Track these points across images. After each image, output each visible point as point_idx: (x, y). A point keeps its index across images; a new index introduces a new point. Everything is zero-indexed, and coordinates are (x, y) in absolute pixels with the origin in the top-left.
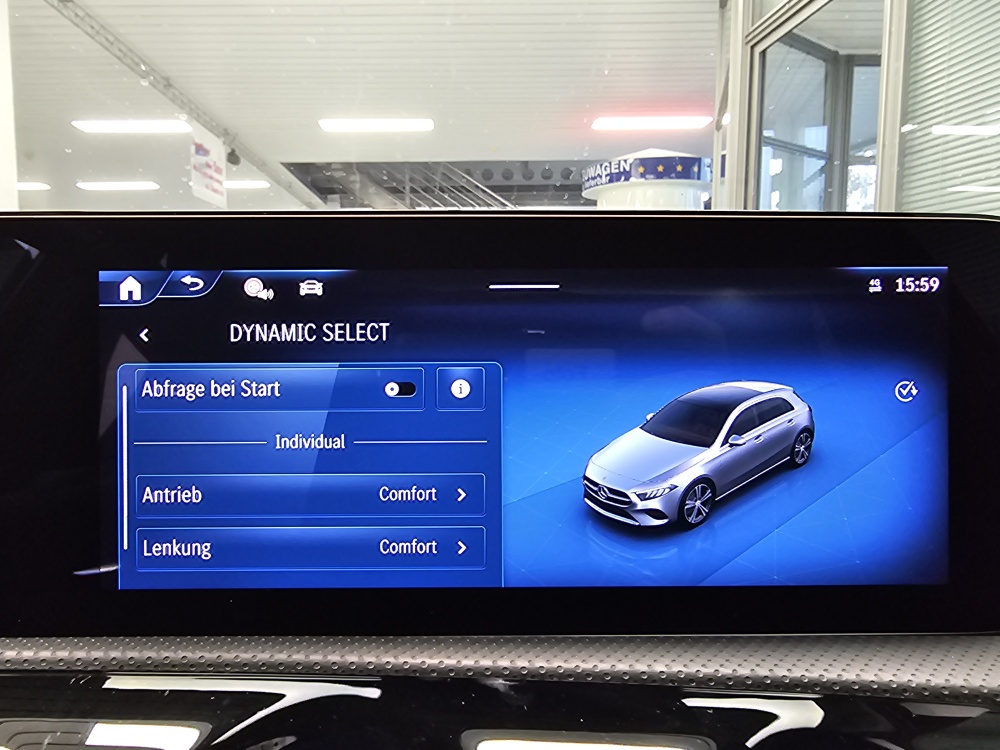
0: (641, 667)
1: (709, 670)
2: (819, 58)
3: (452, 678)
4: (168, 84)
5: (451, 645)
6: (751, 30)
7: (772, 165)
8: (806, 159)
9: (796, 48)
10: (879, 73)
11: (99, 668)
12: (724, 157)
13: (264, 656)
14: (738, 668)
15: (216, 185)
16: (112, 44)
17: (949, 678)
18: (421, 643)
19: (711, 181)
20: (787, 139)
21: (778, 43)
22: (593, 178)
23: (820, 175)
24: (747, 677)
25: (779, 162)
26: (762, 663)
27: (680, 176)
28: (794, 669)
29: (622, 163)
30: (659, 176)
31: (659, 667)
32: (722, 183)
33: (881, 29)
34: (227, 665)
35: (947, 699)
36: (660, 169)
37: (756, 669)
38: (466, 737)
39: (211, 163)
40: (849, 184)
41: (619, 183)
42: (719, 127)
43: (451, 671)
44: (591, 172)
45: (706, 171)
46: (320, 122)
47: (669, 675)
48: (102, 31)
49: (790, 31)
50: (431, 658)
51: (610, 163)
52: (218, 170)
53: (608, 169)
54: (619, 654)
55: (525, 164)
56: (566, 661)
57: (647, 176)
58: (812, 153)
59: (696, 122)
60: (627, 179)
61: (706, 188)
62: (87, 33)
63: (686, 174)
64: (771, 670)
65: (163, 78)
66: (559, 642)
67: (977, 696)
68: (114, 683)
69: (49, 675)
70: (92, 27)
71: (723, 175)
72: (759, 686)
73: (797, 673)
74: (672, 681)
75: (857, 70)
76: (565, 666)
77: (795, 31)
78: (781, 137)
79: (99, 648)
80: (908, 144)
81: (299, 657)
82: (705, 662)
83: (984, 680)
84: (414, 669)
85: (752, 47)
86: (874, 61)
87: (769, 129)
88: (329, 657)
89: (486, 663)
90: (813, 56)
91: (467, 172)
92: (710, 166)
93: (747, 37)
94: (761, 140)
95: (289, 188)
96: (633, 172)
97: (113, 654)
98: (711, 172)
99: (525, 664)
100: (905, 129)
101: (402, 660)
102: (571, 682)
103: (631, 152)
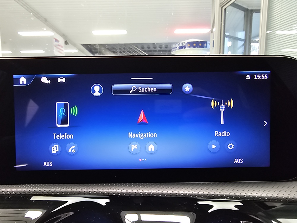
0: (176, 192)
3: (119, 195)
4: (46, 21)
6: (221, 2)
7: (228, 43)
8: (239, 41)
9: (235, 7)
10: (260, 15)
11: (14, 194)
12: (213, 41)
13: (63, 190)
14: (205, 192)
15: (61, 51)
16: (29, 8)
19: (210, 48)
21: (229, 6)
22: (175, 48)
23: (243, 46)
25: (231, 42)
27: (201, 47)
29: (183, 43)
30: (194, 47)
31: (181, 192)
32: (213, 49)
33: (261, 1)
34: (52, 193)
36: (195, 45)
37: (210, 192)
38: (122, 213)
39: (60, 44)
40: (251, 48)
41: (182, 49)
42: (212, 32)
43: (119, 193)
44: (174, 46)
45: (208, 45)
46: (92, 32)
49: (233, 2)
50: (113, 190)
51: (180, 43)
52: (62, 47)
53: (179, 45)
54: (170, 188)
55: (154, 44)
57: (191, 47)
58: (240, 40)
59: (205, 31)
60: (185, 48)
61: (208, 50)
63: (202, 47)
64: (214, 192)
65: (44, 19)
67: (275, 199)
71: (213, 47)
72: (211, 197)
73: (222, 193)
74: (185, 196)
75: (254, 14)
76: (153, 192)
77: (235, 2)
78: (230, 35)
80: (268, 36)
81: (74, 190)
83: (278, 195)
85: (222, 8)
86: (258, 11)
87: (227, 32)
88: (83, 190)
89: (130, 191)
90: (241, 10)
91: (137, 46)
92: (209, 44)
93: (220, 4)
94: (225, 36)
95: (83, 52)
96: (186, 46)
97: (19, 190)
98: (210, 46)
99: (141, 191)
100: (268, 32)
101: (104, 191)
102: (155, 197)
103: (186, 40)
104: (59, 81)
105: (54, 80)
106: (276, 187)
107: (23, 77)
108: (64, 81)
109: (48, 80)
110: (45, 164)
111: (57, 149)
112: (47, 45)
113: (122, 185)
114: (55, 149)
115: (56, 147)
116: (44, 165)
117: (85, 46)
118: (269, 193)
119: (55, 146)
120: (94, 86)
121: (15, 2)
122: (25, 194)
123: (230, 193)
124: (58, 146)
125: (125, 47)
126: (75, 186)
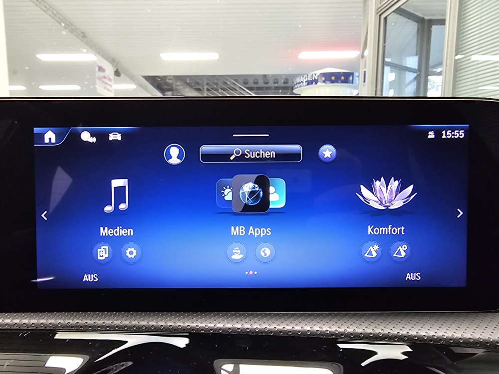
0: (307, 328)
2: (415, 21)
3: (211, 333)
4: (84, 36)
6: (379, 6)
7: (390, 76)
8: (407, 73)
9: (403, 16)
10: (444, 29)
11: (34, 328)
12: (365, 72)
13: (117, 322)
14: (356, 329)
15: (109, 87)
16: (55, 15)
17: (463, 334)
19: (359, 84)
20: (397, 63)
21: (393, 13)
22: (299, 83)
23: (414, 81)
24: (361, 333)
25: (394, 74)
26: (369, 326)
27: (343, 82)
28: (385, 329)
29: (314, 75)
30: (333, 82)
31: (316, 328)
32: (364, 85)
33: (445, 6)
34: (99, 327)
36: (333, 78)
37: (366, 329)
38: (216, 363)
39: (106, 76)
41: (312, 85)
42: (363, 56)
43: (211, 329)
44: (298, 80)
45: (356, 79)
46: (161, 55)
47: (321, 332)
48: (50, 9)
49: (399, 7)
50: (199, 323)
51: (308, 75)
52: (110, 80)
53: (307, 78)
54: (296, 322)
55: (265, 76)
56: (269, 325)
57: (326, 82)
58: (410, 70)
59: (351, 54)
60: (316, 83)
61: (356, 88)
62: (42, 10)
63: (346, 81)
64: (373, 330)
65: (82, 33)
66: (266, 315)
67: (477, 343)
69: (9, 331)
70: (45, 7)
71: (364, 81)
72: (367, 338)
73: (386, 331)
74: (323, 335)
75: (434, 27)
76: (269, 327)
77: (402, 7)
78: (394, 62)
79: (34, 318)
80: (458, 65)
81: (135, 323)
82: (340, 326)
83: (481, 335)
84: (193, 329)
85: (380, 15)
86: (442, 22)
87: (388, 57)
88: (150, 323)
89: (229, 326)
90: (412, 20)
91: (236, 80)
92: (358, 77)
93: (377, 10)
94: (384, 63)
95: (145, 89)
96: (319, 80)
98: (359, 80)
99: (249, 326)
100: (457, 57)
101: (187, 324)
102: (272, 336)
103: (318, 70)
104: (111, 139)
105: (102, 137)
106: (477, 321)
107: (50, 131)
108: (119, 139)
109: (91, 136)
110: (85, 278)
111: (106, 254)
112: (88, 77)
113: (216, 315)
114: (103, 253)
115: (104, 250)
116: (84, 280)
117: (148, 78)
118: (465, 331)
119: (102, 247)
120: (170, 147)
121: (32, 4)
122: (52, 328)
123: (400, 331)
124: (107, 248)
125: (216, 81)
126: (136, 316)
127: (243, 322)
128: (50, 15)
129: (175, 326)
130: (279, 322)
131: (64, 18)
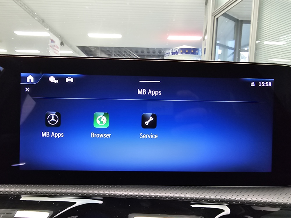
0: (182, 195)
1: (202, 197)
3: (126, 198)
4: (43, 21)
5: (126, 188)
6: (214, 12)
7: (219, 51)
8: (228, 50)
9: (226, 17)
10: (250, 26)
11: (18, 194)
12: (205, 48)
13: (69, 191)
14: (211, 196)
15: (57, 52)
16: (27, 9)
17: (272, 199)
18: (117, 187)
19: (201, 55)
20: (223, 43)
21: (221, 16)
22: (168, 53)
23: (232, 55)
24: (214, 199)
25: (221, 50)
26: (218, 195)
28: (227, 196)
29: (176, 49)
30: (186, 53)
31: (188, 196)
32: (205, 56)
33: (251, 13)
35: (272, 206)
36: (187, 51)
37: (216, 196)
38: (130, 215)
39: (55, 45)
40: (240, 57)
41: (175, 55)
42: (204, 39)
43: (126, 196)
44: (167, 52)
45: (200, 52)
46: (88, 34)
47: (190, 198)
48: (24, 5)
49: (225, 13)
50: (120, 192)
51: (172, 49)
52: (58, 47)
53: (172, 51)
54: (176, 192)
55: (148, 49)
56: (160, 193)
57: (183, 53)
58: (230, 48)
59: (197, 38)
60: (177, 54)
61: (200, 57)
62: (19, 5)
63: (193, 53)
64: (221, 197)
65: (42, 19)
68: (23, 198)
69: (3, 196)
70: (21, 4)
71: (205, 54)
72: (217, 202)
75: (244, 24)
76: (160, 195)
77: (227, 13)
78: (221, 43)
79: (18, 188)
80: (258, 46)
81: (80, 191)
82: (201, 194)
83: (282, 200)
84: (115, 195)
85: (214, 17)
86: (249, 22)
87: (218, 41)
88: (89, 192)
89: (136, 194)
90: (232, 20)
91: (131, 50)
93: (213, 14)
94: (216, 44)
95: (79, 53)
96: (179, 52)
97: (23, 190)
98: (201, 53)
99: (148, 194)
100: (257, 42)
101: (111, 193)
102: (161, 200)
103: (178, 46)
104: (67, 81)
105: (62, 80)
106: (279, 192)
107: (30, 76)
108: (72, 81)
109: (55, 79)
117: (80, 47)
121: (13, 2)
123: (236, 198)
125: (120, 50)
127: (144, 192)
128: (23, 9)
129: (104, 194)
130: (165, 192)
131: (32, 11)
